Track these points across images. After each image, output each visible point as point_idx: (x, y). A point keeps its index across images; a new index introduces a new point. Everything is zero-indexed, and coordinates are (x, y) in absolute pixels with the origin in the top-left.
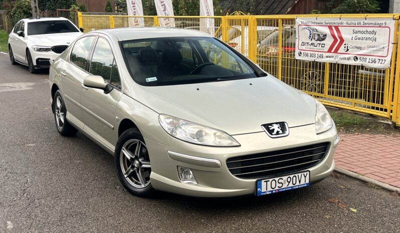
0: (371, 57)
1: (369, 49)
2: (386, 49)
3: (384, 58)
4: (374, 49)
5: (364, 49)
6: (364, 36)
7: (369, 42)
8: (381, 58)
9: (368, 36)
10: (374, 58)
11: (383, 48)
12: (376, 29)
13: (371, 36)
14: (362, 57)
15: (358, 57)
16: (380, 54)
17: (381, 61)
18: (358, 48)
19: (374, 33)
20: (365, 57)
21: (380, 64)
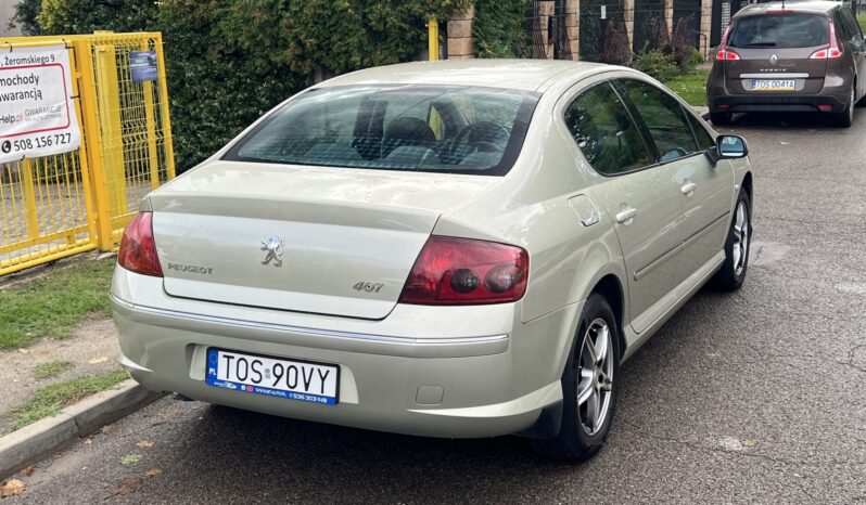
0: (39, 135)
1: (32, 117)
2: (64, 111)
3: (64, 132)
4: (41, 114)
5: (20, 119)
6: (13, 89)
7: (30, 103)
8: (59, 132)
9: (22, 88)
10: (46, 134)
11: (59, 109)
12: (37, 72)
13: (30, 87)
14: (19, 138)
15: (12, 140)
16: (55, 123)
17: (61, 138)
18: (6, 120)
19: (34, 79)
20: (25, 138)
21: (60, 146)
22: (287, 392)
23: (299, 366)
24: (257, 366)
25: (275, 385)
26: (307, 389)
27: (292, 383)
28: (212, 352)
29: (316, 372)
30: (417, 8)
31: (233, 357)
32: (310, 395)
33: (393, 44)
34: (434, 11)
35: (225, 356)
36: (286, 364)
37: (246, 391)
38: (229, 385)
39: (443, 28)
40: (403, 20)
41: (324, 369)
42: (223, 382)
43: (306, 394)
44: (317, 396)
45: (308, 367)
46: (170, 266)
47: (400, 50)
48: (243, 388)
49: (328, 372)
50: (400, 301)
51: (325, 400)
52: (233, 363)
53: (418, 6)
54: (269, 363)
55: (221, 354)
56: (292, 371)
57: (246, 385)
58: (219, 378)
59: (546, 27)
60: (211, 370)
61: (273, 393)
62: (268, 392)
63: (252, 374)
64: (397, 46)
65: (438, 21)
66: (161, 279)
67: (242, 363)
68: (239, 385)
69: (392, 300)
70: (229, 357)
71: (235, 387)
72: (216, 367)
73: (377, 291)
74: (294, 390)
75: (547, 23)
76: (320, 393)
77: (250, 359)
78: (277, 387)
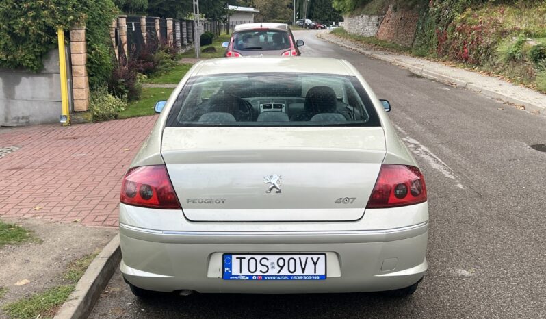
22: (289, 276)
23: (296, 257)
24: (264, 262)
25: (279, 272)
26: (303, 272)
27: (292, 270)
28: (227, 257)
29: (310, 260)
30: (50, 21)
31: (244, 258)
32: (306, 276)
33: (31, 45)
34: (61, 23)
35: (237, 258)
36: (287, 258)
37: (257, 279)
38: (242, 278)
39: (67, 35)
40: (41, 29)
41: (315, 257)
42: (237, 276)
43: (303, 276)
44: (312, 276)
45: (303, 258)
46: (188, 201)
47: (36, 50)
48: (254, 278)
49: (318, 259)
50: (368, 207)
51: (318, 278)
52: (245, 262)
53: (51, 20)
54: (274, 259)
55: (234, 257)
56: (292, 261)
57: (257, 276)
58: (233, 274)
59: (114, 35)
60: (226, 269)
61: (278, 278)
62: (274, 278)
63: (260, 268)
64: (34, 47)
65: (64, 30)
66: (181, 211)
67: (253, 262)
68: (251, 277)
69: (362, 207)
70: (241, 259)
71: (247, 278)
72: (230, 266)
73: (351, 203)
74: (294, 274)
75: (114, 32)
76: (314, 274)
77: (258, 258)
78: (280, 274)
